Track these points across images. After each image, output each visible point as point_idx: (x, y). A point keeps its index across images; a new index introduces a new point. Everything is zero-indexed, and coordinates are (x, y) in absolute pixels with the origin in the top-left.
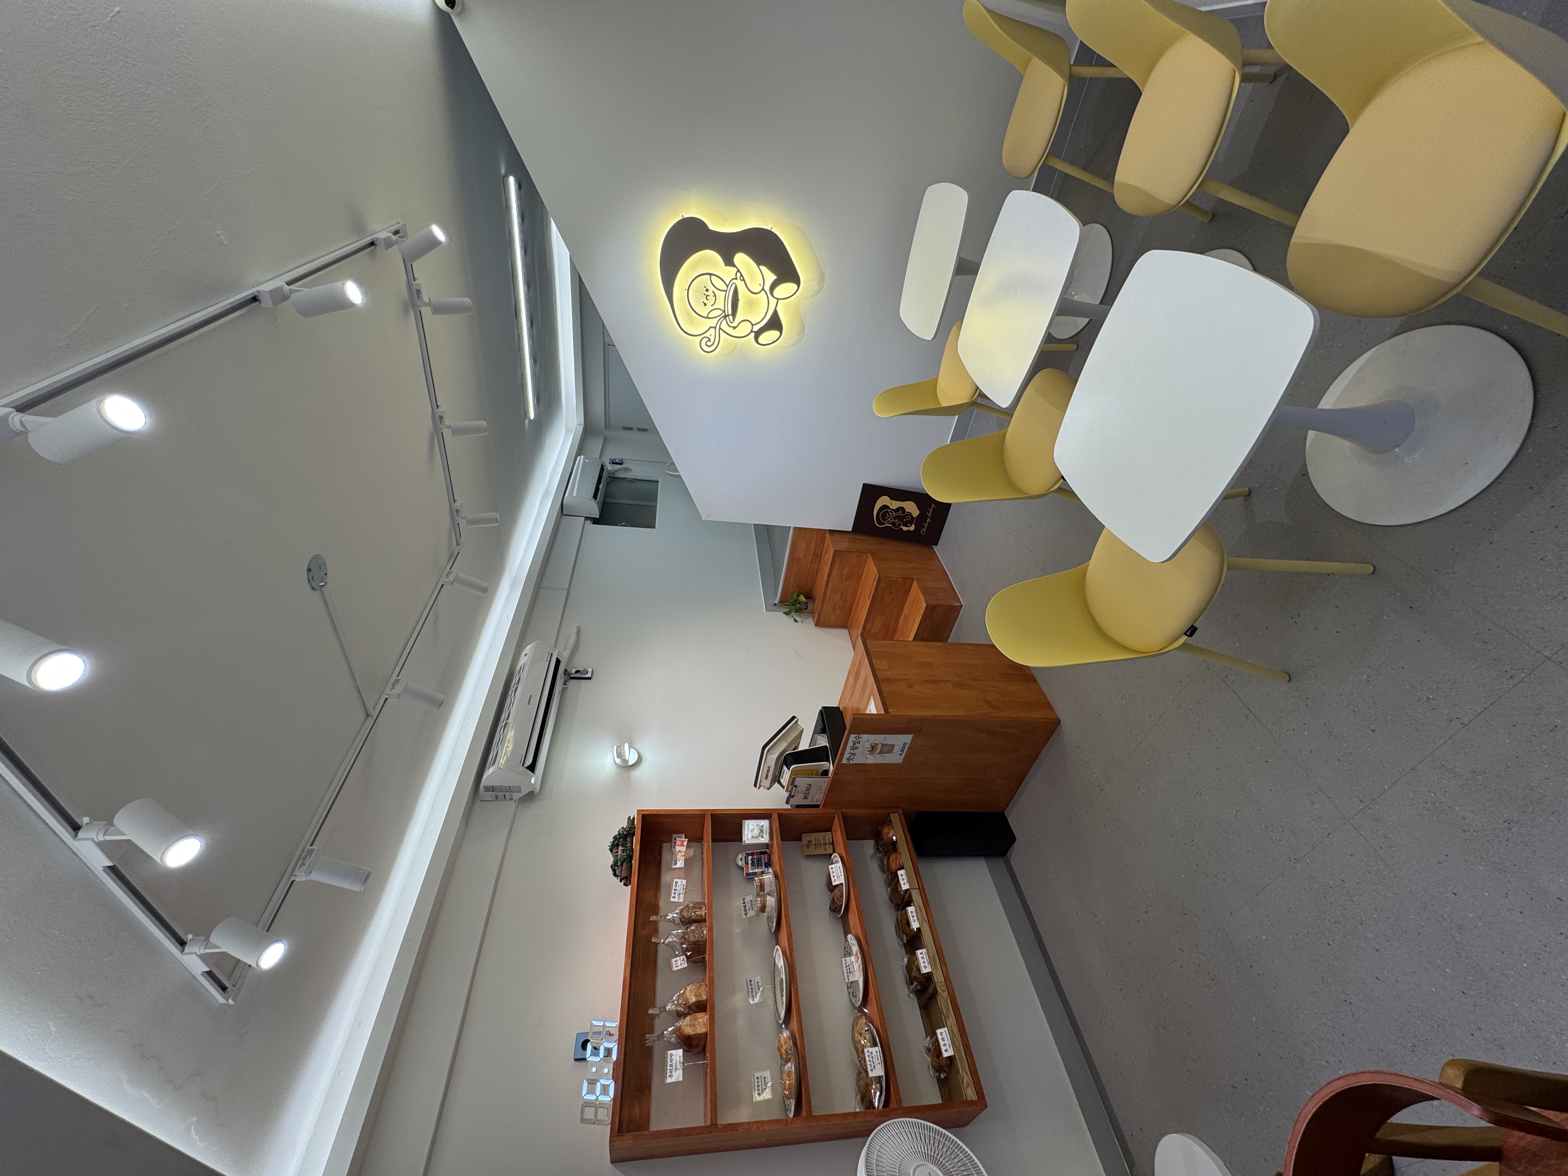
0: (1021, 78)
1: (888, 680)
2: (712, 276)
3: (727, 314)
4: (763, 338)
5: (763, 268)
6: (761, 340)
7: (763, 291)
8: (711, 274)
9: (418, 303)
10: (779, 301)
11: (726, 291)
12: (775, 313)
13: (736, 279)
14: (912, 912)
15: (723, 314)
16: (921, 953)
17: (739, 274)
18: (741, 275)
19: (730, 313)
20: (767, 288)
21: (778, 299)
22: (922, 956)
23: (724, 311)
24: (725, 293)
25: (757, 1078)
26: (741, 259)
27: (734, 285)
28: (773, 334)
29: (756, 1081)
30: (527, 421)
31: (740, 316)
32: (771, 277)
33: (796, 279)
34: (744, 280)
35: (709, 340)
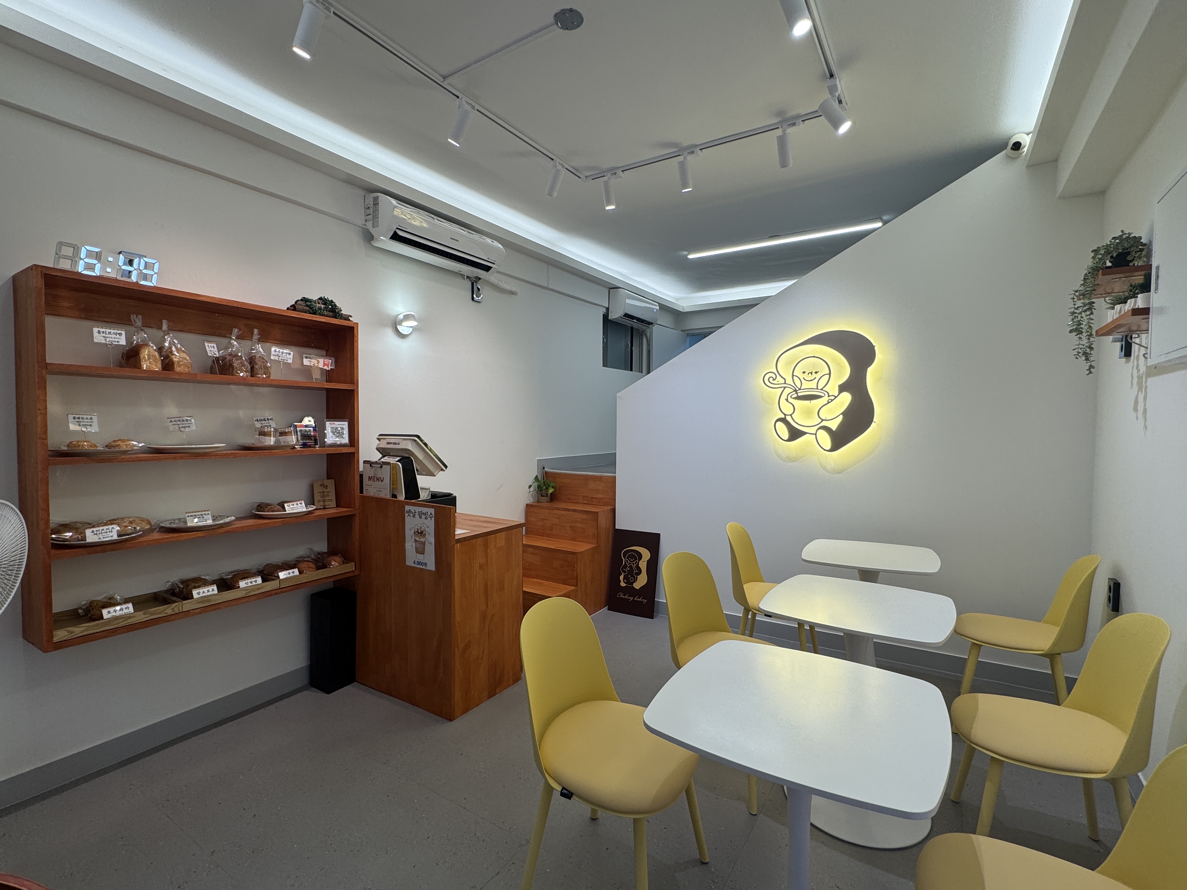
0: (1039, 620)
1: (486, 546)
2: (828, 375)
3: (798, 392)
4: (781, 426)
5: (841, 418)
6: (780, 425)
7: (821, 420)
8: (830, 374)
9: (785, 125)
10: (814, 436)
11: (817, 389)
12: (803, 433)
13: (829, 396)
14: (256, 581)
15: (797, 389)
16: (213, 590)
17: (833, 398)
18: (832, 400)
19: (799, 394)
20: (824, 424)
21: (816, 434)
22: (211, 590)
23: (800, 389)
24: (816, 388)
25: (91, 418)
26: (846, 398)
27: (823, 395)
28: (785, 435)
29: (89, 417)
30: (686, 253)
31: (796, 402)
32: (834, 425)
33: (835, 447)
34: (828, 403)
35: (774, 380)
